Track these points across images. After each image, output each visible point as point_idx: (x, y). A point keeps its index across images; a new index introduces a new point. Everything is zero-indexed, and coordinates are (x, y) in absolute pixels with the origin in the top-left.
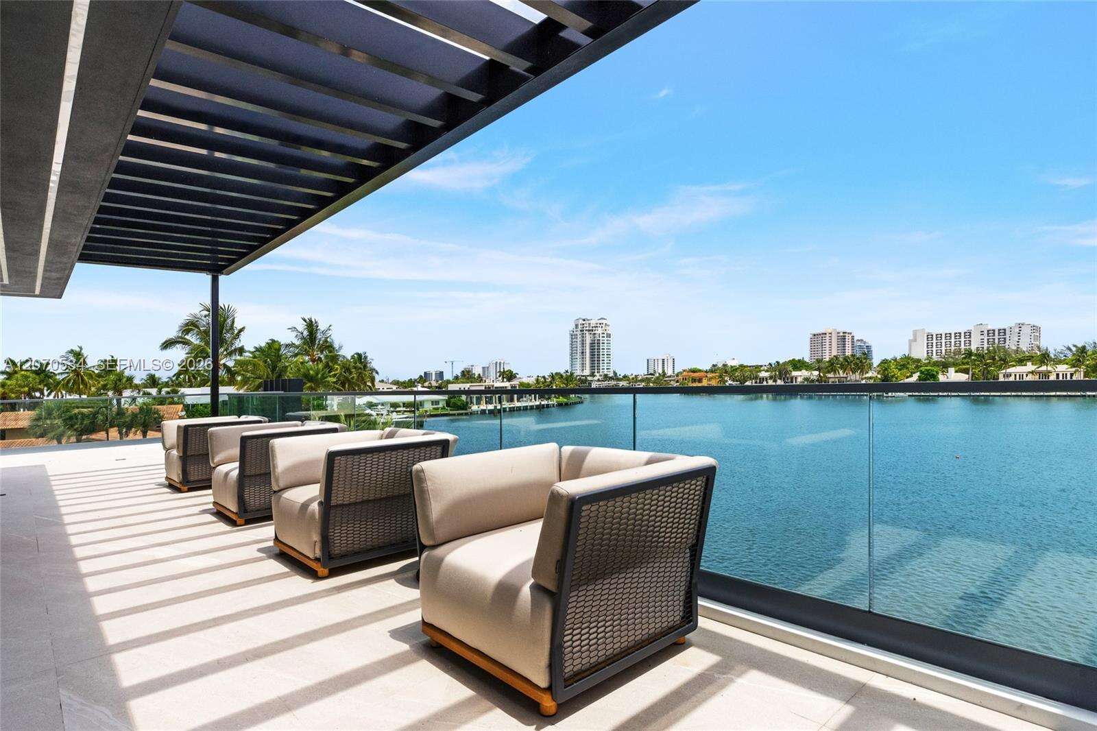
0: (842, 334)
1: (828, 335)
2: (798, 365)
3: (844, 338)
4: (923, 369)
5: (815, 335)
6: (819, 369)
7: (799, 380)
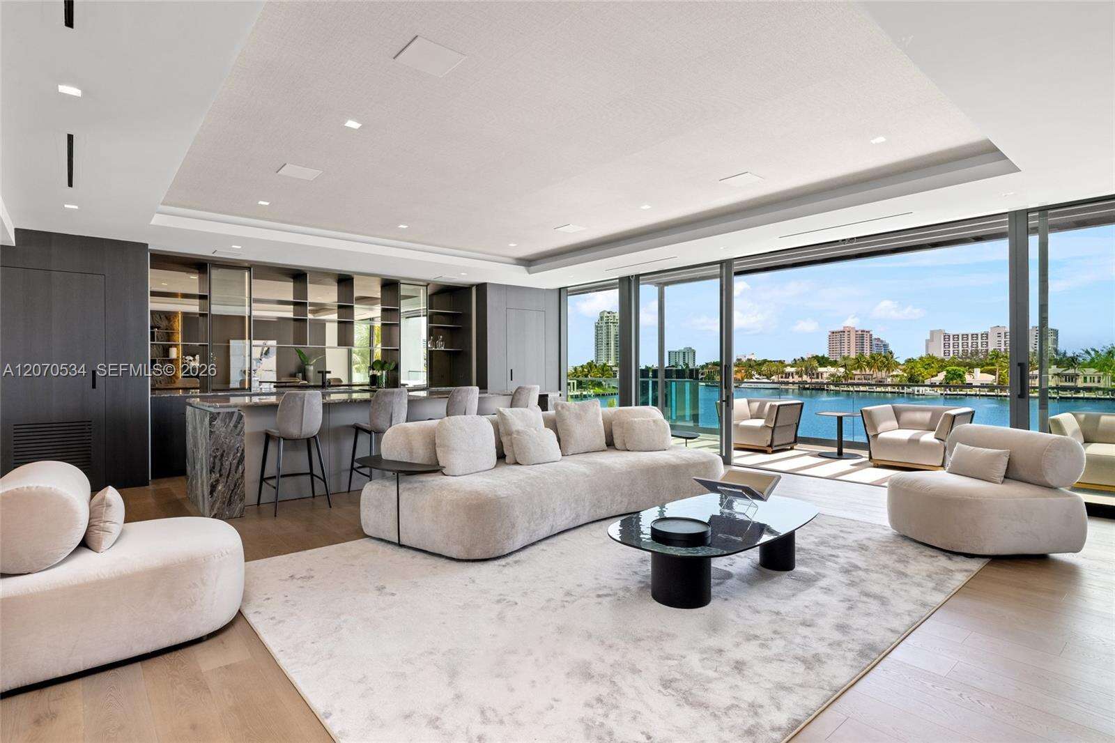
0: (860, 333)
1: (846, 334)
2: (823, 361)
3: (862, 337)
4: (949, 368)
5: (833, 333)
6: (845, 366)
7: (825, 375)
